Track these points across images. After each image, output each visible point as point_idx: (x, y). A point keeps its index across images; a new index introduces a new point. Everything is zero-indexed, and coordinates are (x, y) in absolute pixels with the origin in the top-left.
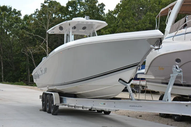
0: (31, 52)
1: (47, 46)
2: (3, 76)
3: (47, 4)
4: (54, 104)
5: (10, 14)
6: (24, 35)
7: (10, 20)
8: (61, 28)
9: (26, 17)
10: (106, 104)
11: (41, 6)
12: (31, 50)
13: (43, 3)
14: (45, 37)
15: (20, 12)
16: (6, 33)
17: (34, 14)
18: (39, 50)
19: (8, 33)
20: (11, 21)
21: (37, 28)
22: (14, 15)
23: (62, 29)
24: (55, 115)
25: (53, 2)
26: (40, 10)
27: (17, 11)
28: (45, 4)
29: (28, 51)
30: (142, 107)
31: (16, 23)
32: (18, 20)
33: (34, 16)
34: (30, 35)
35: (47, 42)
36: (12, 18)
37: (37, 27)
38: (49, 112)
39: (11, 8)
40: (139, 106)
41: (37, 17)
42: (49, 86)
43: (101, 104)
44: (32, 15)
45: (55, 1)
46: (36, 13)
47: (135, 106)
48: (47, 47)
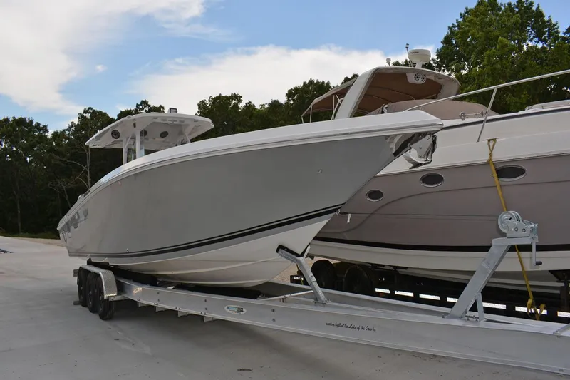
0: (64, 187)
1: (89, 177)
2: (19, 225)
3: (88, 115)
4: (105, 298)
5: (30, 131)
6: (53, 161)
7: (30, 139)
8: (115, 134)
9: (56, 135)
10: (244, 310)
11: (79, 118)
12: (63, 184)
13: (82, 113)
14: (85, 164)
15: (46, 128)
16: (26, 159)
17: (67, 130)
18: (76, 183)
19: (28, 159)
20: (31, 141)
21: (73, 151)
22: (36, 132)
23: (119, 137)
24: (106, 319)
25: (98, 112)
26: (76, 123)
27: (41, 126)
28: (85, 115)
29: (59, 185)
30: (374, 330)
31: (40, 143)
32: (42, 138)
33: (67, 132)
34: (62, 161)
35: (88, 171)
36: (34, 137)
37: (72, 149)
38: (93, 310)
39: (32, 122)
40: (362, 328)
41: (72, 134)
42: (92, 256)
43: (228, 308)
44: (64, 131)
45: (100, 112)
46: (70, 127)
47: (346, 326)
48: (89, 179)
